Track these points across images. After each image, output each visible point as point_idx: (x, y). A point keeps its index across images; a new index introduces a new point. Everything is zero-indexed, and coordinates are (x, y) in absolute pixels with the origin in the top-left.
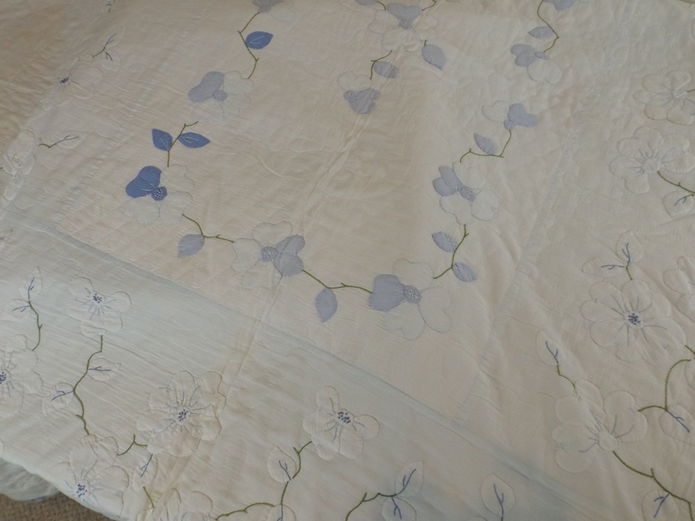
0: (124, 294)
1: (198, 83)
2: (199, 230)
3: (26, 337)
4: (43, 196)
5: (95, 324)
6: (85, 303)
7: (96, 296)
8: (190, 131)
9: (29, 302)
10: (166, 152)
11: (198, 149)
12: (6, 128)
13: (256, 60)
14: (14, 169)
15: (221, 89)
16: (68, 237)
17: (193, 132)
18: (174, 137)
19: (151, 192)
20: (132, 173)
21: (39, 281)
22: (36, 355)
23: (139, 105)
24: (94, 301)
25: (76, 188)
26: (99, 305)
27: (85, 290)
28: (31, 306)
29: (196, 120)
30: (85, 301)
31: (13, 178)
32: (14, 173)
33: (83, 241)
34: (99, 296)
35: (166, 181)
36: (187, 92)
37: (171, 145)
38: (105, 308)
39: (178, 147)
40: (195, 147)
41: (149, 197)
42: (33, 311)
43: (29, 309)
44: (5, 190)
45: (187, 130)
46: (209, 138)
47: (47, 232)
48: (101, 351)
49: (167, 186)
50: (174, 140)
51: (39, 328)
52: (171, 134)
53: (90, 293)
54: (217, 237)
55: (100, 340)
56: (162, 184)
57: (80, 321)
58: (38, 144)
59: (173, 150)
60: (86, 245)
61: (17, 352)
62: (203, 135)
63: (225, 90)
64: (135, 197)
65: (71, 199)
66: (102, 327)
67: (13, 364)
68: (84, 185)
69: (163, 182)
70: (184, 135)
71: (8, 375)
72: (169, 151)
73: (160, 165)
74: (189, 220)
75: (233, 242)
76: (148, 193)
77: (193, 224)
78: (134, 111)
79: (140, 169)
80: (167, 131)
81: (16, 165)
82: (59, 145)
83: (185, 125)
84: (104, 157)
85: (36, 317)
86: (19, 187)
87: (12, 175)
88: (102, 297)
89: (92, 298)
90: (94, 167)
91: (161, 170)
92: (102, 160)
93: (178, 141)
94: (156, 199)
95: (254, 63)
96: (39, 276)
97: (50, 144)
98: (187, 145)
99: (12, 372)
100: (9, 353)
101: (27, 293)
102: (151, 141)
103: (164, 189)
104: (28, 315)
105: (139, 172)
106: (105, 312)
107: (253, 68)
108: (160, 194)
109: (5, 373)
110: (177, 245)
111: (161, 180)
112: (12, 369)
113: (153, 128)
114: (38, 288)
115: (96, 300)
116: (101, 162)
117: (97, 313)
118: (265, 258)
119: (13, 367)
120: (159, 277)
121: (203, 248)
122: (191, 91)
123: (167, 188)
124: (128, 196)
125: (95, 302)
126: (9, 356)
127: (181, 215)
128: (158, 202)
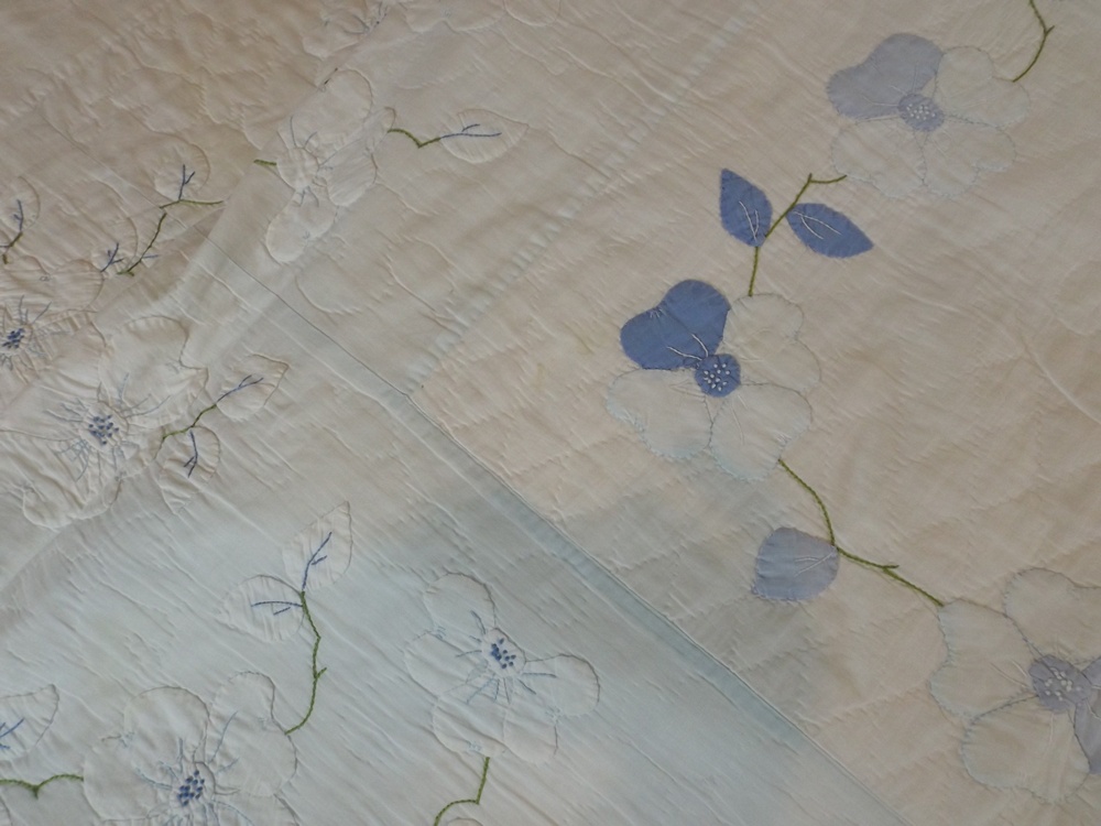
0: (584, 669)
1: (860, 59)
2: (822, 522)
3: (274, 687)
4: (387, 291)
5: (477, 721)
6: (462, 655)
7: (502, 648)
8: (822, 201)
9: (302, 595)
10: (751, 250)
11: (837, 260)
12: (270, 39)
13: (1046, 32)
14: (301, 175)
15: (926, 93)
16: (440, 434)
17: (829, 205)
18: (779, 208)
19: (694, 364)
20: (646, 290)
21: (345, 549)
22: (295, 751)
23: (684, 84)
24: (491, 660)
25: (478, 289)
26: (501, 674)
27: (472, 619)
28: (304, 606)
29: (843, 172)
30: (465, 650)
31: (296, 198)
32: (300, 186)
33: (480, 459)
34: (511, 650)
35: (740, 340)
36: (826, 79)
37: (766, 232)
38: (518, 689)
39: (783, 242)
40: (831, 254)
41: (684, 378)
42: (306, 623)
43: (297, 613)
44: (270, 228)
45: (813, 196)
46: (869, 234)
47: (384, 404)
48: (476, 802)
49: (740, 356)
50: (775, 217)
51: (316, 676)
52: (770, 197)
53: (484, 631)
54: (886, 569)
55: (479, 769)
56: (727, 346)
57: (435, 697)
58: (388, 126)
59: (770, 247)
60: (487, 471)
61: (242, 724)
62: (856, 221)
63: (937, 100)
64: (645, 367)
65: (459, 318)
66: (496, 735)
67: (225, 755)
68: (501, 287)
69: (732, 343)
70: (804, 208)
71: (208, 784)
72: (757, 248)
73: (730, 286)
74: (794, 483)
75: (940, 604)
76: (686, 363)
77: (806, 498)
78: (665, 95)
79: (672, 284)
80: (761, 186)
81: (309, 163)
82: (446, 143)
83: (810, 180)
84: (563, 213)
85: (312, 641)
86: (315, 234)
87: (294, 190)
88: (518, 654)
89: (486, 648)
90: (535, 239)
91: (731, 301)
92: (558, 220)
93: (785, 222)
94: (709, 390)
95: (1039, 37)
96: (345, 532)
97: (424, 136)
98: (811, 242)
99: (221, 779)
100: (220, 718)
101: (302, 568)
102: (714, 205)
103: (731, 361)
104: (290, 627)
105: (666, 290)
106: (515, 699)
107: (1034, 51)
108: (720, 375)
109: (202, 775)
110: (755, 554)
111: (726, 334)
112: (223, 769)
113: (724, 167)
114: (335, 564)
115: (499, 658)
116: (555, 228)
117: (489, 691)
118: (1046, 697)
119: (225, 764)
120: (694, 646)
121: (833, 586)
122: (835, 78)
123: (740, 361)
124: (625, 358)
125: (494, 664)
126: (220, 727)
127: (774, 461)
128: (710, 399)
